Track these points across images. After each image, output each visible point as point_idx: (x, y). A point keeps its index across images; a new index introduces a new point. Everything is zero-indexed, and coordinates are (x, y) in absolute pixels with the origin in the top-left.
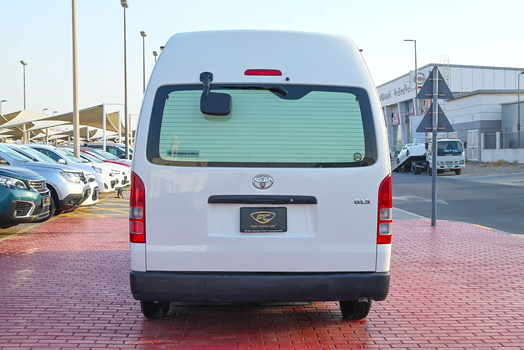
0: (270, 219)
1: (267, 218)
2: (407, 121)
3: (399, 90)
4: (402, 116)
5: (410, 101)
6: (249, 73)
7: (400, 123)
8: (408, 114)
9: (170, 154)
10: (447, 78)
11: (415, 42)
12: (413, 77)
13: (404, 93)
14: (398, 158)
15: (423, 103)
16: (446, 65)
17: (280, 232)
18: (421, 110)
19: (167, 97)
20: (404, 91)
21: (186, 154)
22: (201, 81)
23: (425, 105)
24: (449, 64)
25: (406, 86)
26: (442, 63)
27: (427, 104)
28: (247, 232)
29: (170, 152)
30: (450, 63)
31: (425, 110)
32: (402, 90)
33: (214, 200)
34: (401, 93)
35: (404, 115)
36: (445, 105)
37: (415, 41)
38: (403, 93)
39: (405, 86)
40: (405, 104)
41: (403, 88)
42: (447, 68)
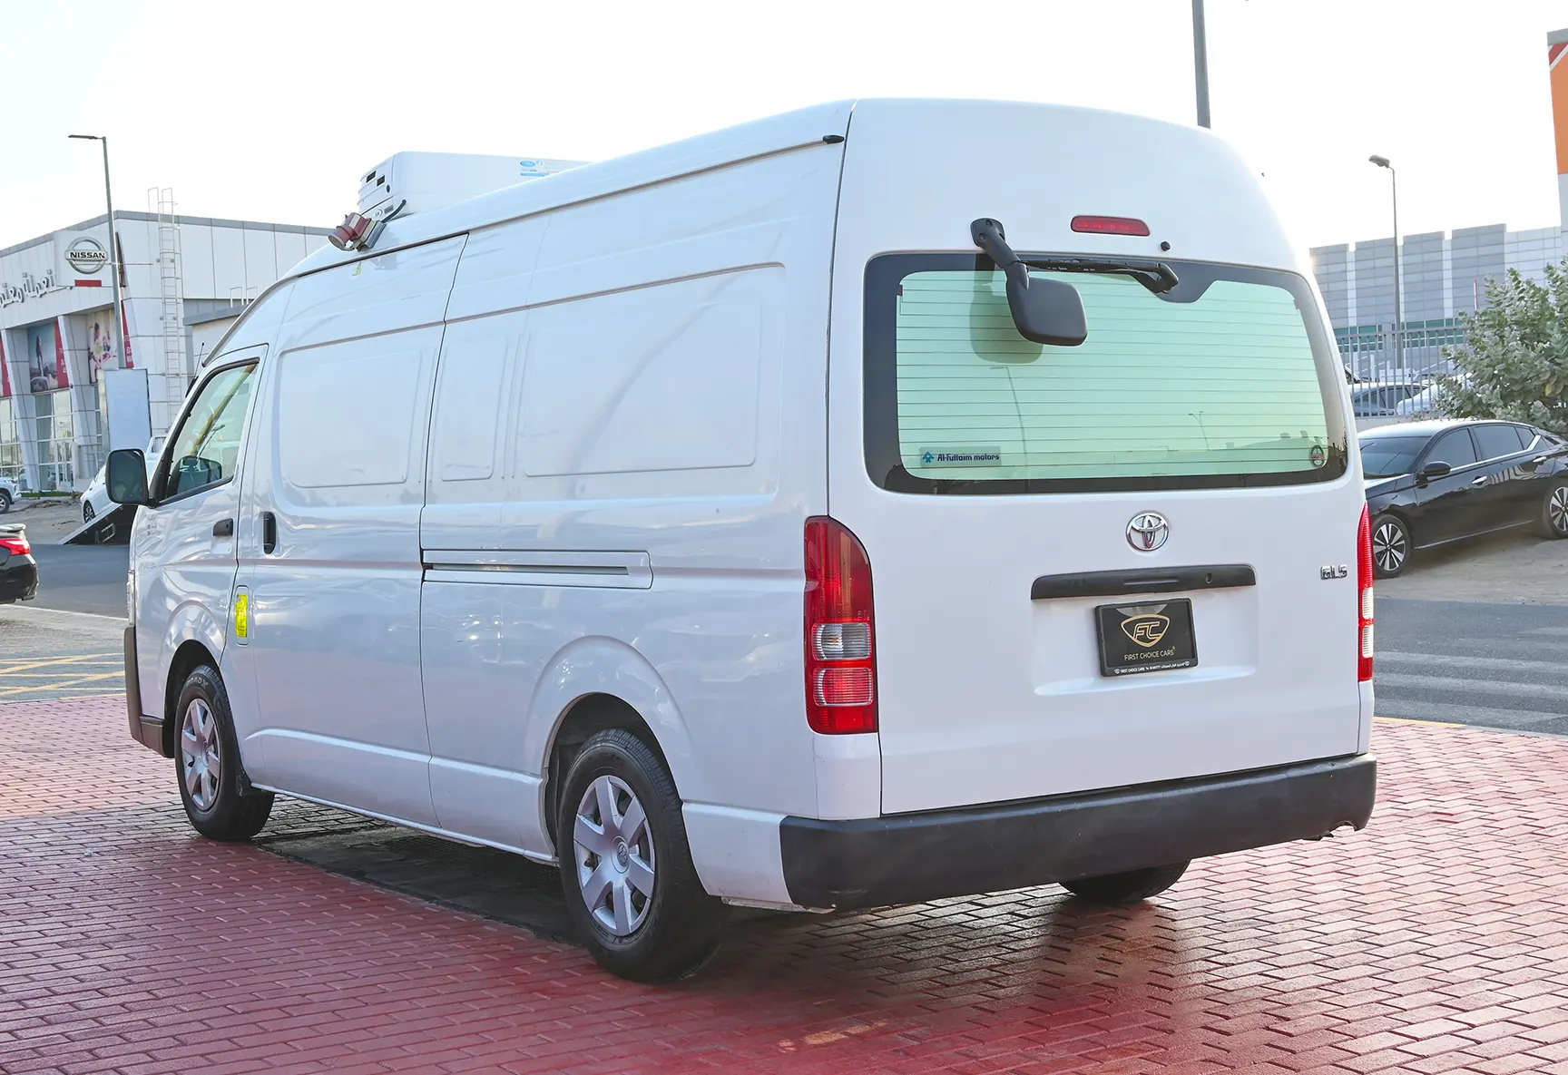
0: (1161, 635)
1: (1155, 630)
2: (37, 386)
3: (7, 291)
4: (17, 371)
5: (45, 325)
6: (1083, 224)
7: (13, 391)
8: (37, 367)
9: (928, 460)
10: (172, 256)
11: (104, 142)
12: (68, 250)
13: (23, 302)
14: (87, 502)
15: (93, 330)
16: (167, 218)
17: (1185, 667)
18: (86, 352)
19: (900, 291)
20: (26, 293)
21: (968, 458)
22: (978, 243)
23: (101, 338)
24: (176, 213)
25: (32, 276)
26: (154, 210)
27: (106, 335)
28: (1121, 674)
29: (928, 453)
30: (178, 212)
31: (98, 352)
32: (18, 291)
33: (1047, 589)
34: (13, 299)
35: (25, 368)
36: (169, 338)
37: (104, 139)
38: (20, 300)
39: (29, 278)
40: (25, 335)
41: (19, 284)
42: (170, 225)
